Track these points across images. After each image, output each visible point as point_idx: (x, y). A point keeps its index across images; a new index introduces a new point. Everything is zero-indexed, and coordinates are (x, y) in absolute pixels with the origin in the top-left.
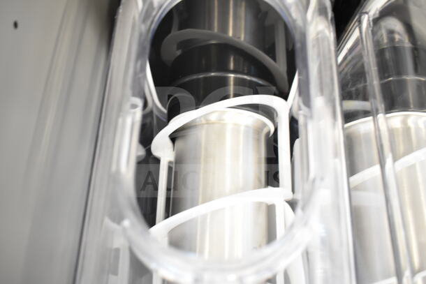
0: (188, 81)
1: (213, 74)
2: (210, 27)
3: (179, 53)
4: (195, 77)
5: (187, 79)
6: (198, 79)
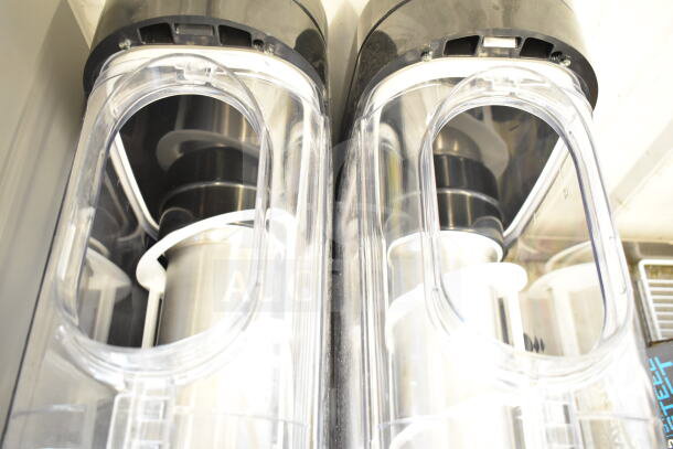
0: (185, 192)
1: (218, 184)
2: (219, 130)
3: (179, 155)
4: (194, 186)
5: (185, 189)
6: (199, 190)
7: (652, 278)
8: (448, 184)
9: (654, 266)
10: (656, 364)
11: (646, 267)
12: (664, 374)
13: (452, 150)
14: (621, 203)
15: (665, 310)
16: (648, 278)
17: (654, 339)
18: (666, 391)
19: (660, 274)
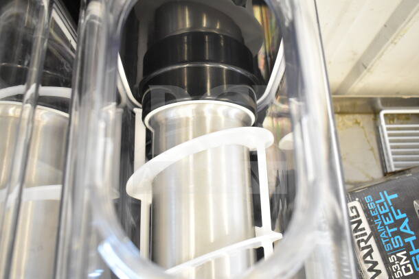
7: (390, 124)
8: (207, 58)
9: (392, 115)
10: (384, 196)
11: (386, 115)
12: (390, 204)
13: (215, 29)
14: (366, 68)
15: (398, 147)
16: (386, 124)
17: (389, 170)
18: (391, 218)
19: (395, 120)
